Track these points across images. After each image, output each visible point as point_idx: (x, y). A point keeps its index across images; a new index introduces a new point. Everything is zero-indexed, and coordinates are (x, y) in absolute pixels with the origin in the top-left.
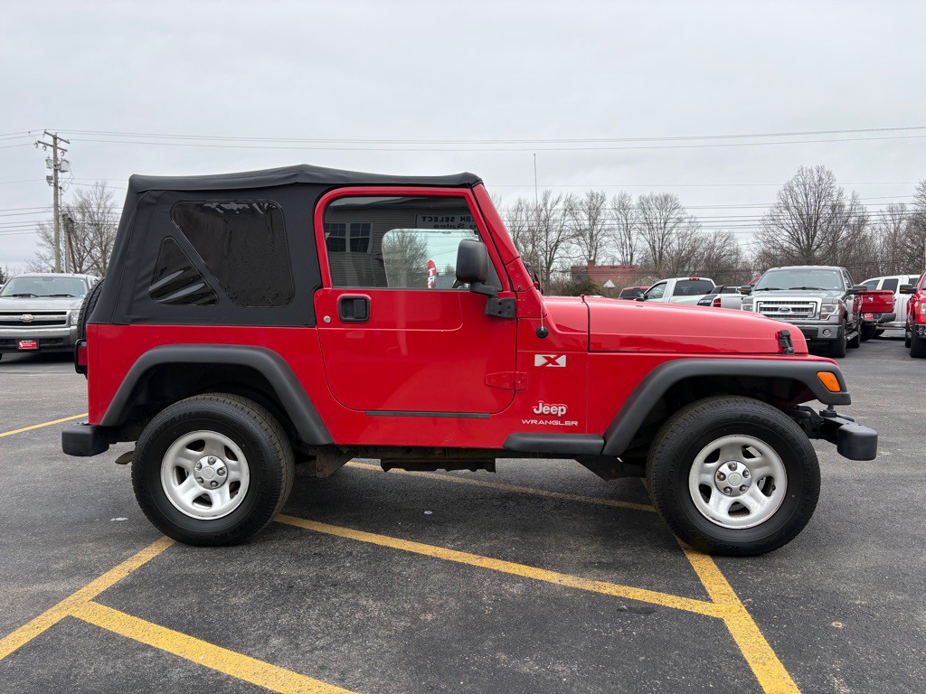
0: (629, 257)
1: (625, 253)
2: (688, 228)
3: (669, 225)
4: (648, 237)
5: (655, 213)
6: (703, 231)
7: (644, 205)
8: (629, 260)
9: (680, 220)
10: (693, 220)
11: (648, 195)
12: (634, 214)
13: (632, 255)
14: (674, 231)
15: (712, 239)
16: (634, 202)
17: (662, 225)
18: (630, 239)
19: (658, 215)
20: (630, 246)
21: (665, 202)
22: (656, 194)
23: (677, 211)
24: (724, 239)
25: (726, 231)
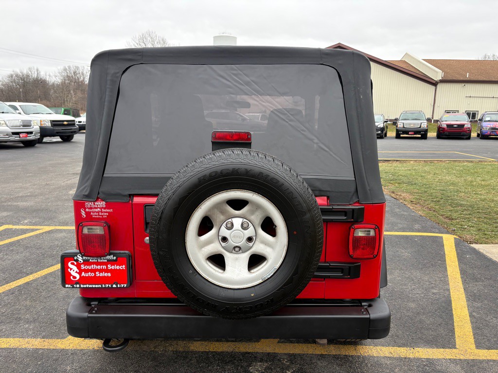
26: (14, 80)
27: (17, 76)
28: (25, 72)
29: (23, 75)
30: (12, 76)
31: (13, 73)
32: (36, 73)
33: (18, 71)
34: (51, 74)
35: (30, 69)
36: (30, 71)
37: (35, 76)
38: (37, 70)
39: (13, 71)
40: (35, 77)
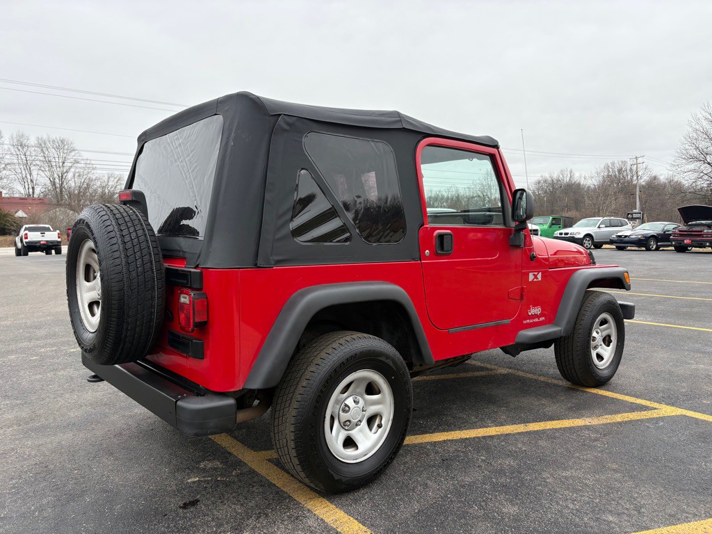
0: (31, 190)
1: (27, 187)
2: (84, 168)
3: (67, 164)
4: (48, 174)
5: (53, 153)
6: (98, 172)
7: (41, 145)
8: (31, 192)
9: (76, 162)
10: (88, 162)
11: (45, 137)
12: (33, 153)
13: (33, 188)
14: (72, 170)
15: (106, 179)
16: (32, 141)
17: (61, 164)
18: (30, 174)
19: (56, 155)
20: (32, 181)
21: (62, 145)
22: (53, 137)
23: (73, 153)
24: (116, 180)
25: (117, 173)
26: (542, 186)
27: (545, 181)
28: (555, 176)
29: (553, 181)
30: (539, 182)
31: (541, 179)
32: (569, 176)
33: (547, 176)
34: (587, 176)
35: (562, 171)
36: (562, 175)
37: (567, 179)
38: (571, 172)
39: (542, 177)
40: (568, 181)
